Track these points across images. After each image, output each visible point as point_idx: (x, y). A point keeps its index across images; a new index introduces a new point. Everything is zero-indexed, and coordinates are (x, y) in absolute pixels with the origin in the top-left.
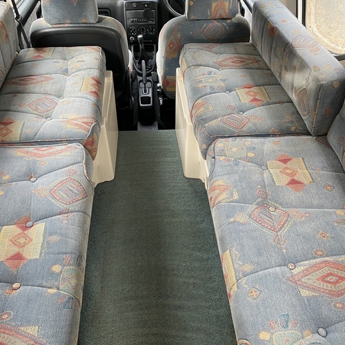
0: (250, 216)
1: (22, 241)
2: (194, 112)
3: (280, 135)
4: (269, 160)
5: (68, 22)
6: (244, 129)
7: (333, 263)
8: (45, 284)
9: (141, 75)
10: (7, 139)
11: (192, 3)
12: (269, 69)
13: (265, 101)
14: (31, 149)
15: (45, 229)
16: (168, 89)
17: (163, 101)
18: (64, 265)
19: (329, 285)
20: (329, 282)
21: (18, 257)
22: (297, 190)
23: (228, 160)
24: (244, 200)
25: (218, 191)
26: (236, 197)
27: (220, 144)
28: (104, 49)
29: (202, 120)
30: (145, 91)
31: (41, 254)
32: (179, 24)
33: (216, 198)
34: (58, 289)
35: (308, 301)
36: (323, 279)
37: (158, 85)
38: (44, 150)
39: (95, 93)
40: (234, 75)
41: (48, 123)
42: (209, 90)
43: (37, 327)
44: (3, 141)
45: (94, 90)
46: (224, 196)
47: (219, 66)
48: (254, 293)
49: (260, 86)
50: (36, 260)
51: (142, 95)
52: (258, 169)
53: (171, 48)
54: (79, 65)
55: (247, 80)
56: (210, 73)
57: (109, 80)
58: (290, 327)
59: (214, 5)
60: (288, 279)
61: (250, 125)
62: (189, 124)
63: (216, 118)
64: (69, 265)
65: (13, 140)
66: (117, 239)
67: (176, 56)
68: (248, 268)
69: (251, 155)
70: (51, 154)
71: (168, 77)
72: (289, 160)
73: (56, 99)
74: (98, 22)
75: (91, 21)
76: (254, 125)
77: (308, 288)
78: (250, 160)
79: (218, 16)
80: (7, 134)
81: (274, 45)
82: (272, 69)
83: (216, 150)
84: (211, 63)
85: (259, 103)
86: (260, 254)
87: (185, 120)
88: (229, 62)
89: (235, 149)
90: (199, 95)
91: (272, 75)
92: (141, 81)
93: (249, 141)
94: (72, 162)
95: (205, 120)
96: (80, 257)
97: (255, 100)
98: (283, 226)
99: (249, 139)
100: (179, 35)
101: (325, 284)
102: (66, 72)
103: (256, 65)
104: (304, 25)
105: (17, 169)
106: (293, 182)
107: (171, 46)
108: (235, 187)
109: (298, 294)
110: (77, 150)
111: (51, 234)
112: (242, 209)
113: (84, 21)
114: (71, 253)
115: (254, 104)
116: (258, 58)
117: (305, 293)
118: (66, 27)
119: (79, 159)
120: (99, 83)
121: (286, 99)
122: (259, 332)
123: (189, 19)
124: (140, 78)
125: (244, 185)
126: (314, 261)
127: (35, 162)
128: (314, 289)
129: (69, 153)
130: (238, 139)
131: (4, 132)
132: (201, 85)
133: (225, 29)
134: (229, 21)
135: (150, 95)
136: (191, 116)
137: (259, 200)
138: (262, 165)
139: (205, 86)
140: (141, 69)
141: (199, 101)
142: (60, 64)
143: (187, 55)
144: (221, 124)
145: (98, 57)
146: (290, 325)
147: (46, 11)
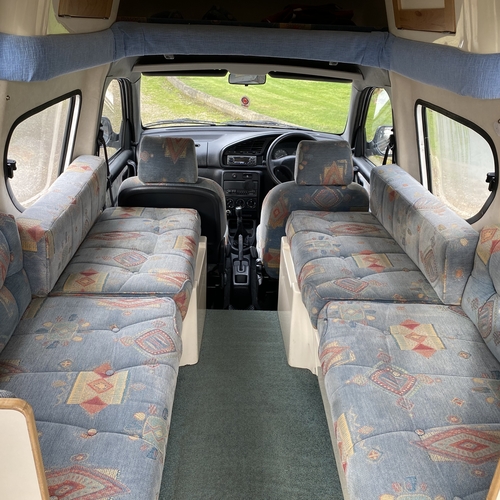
0: (370, 378)
1: (102, 386)
2: (302, 275)
3: (405, 302)
4: (392, 324)
5: (165, 180)
6: (363, 293)
7: (471, 430)
8: (126, 430)
9: (237, 253)
10: (88, 289)
11: (302, 168)
12: (391, 238)
13: (387, 268)
14: (115, 300)
15: (129, 376)
16: (271, 265)
17: (263, 281)
18: (148, 414)
19: (466, 452)
20: (466, 449)
21: (96, 401)
22: (425, 355)
23: (343, 322)
24: (362, 362)
25: (331, 354)
26: (353, 358)
27: (333, 306)
28: (200, 214)
29: (313, 282)
30: (241, 269)
31: (123, 400)
32: (287, 189)
33: (329, 361)
34: (141, 437)
35: (440, 466)
36: (458, 445)
37: (258, 260)
38: (131, 301)
39: (189, 251)
40: (350, 242)
41: (136, 276)
42: (320, 254)
43: (116, 471)
44: (83, 290)
45: (188, 248)
46: (339, 357)
47: (332, 232)
48: (374, 455)
49: (381, 252)
50: (117, 405)
51: (237, 272)
52: (379, 333)
53: (276, 216)
54: (172, 224)
55: (365, 247)
56: (322, 238)
57: (203, 246)
58: (417, 491)
59: (326, 170)
60: (415, 442)
61: (369, 289)
62: (297, 293)
63: (328, 280)
64: (154, 414)
65: (95, 291)
66: (198, 434)
67: (281, 225)
68: (366, 430)
69: (370, 318)
70: (137, 305)
71: (271, 250)
72: (416, 325)
73: (145, 255)
74: (197, 183)
75: (190, 181)
76: (374, 289)
77: (440, 453)
78: (370, 323)
79: (331, 182)
80: (88, 284)
81: (395, 209)
82: (395, 237)
83: (329, 312)
84: (323, 228)
85: (380, 269)
86: (381, 415)
87: (292, 289)
88: (344, 229)
89: (351, 312)
90: (309, 258)
91: (396, 243)
92: (237, 259)
93: (368, 305)
94: (162, 314)
95: (316, 282)
96: (166, 410)
97: (374, 266)
98: (409, 389)
99: (369, 303)
100: (286, 201)
101: (461, 450)
102: (157, 230)
103: (376, 233)
104: (431, 192)
105: (98, 317)
106: (421, 347)
107: (277, 213)
108: (352, 348)
109: (428, 458)
110: (167, 304)
111: (135, 382)
112: (360, 372)
113: (182, 180)
114: (158, 403)
115: (374, 269)
116: (378, 227)
117: (436, 458)
118: (162, 185)
119: (170, 313)
120: (194, 243)
121: (412, 267)
122: (381, 495)
123: (299, 184)
124: (234, 256)
125: (362, 346)
126: (447, 427)
127: (119, 312)
128: (447, 455)
129: (158, 305)
130: (354, 302)
131: (86, 281)
132: (311, 249)
133: (340, 196)
134: (343, 188)
135: (247, 274)
136: (299, 281)
137: (380, 363)
138: (384, 330)
139: (316, 250)
140: (237, 246)
141: (309, 264)
142: (151, 222)
143: (295, 220)
144: (335, 286)
145: (193, 218)
146: (418, 488)
147: (142, 167)
